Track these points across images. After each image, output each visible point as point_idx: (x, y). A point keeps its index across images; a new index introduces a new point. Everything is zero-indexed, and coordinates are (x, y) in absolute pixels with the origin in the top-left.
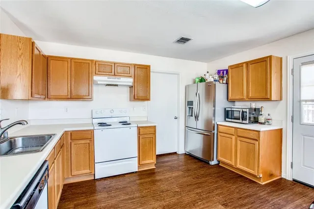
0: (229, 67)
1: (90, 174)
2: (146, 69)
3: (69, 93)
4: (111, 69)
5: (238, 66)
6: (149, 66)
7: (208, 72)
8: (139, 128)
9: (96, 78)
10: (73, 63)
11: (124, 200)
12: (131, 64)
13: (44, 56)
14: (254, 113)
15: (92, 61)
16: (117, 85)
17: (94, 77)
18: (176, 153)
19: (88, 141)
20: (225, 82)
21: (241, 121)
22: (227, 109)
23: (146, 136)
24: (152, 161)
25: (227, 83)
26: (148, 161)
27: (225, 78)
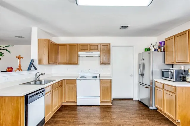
0: (165, 39)
1: (74, 102)
2: (108, 45)
3: (67, 61)
4: (87, 47)
5: (170, 39)
6: (110, 44)
7: (152, 44)
8: (101, 80)
9: (79, 53)
10: (69, 46)
11: (84, 116)
12: (98, 44)
13: (56, 45)
14: (184, 73)
15: (77, 44)
17: (79, 52)
18: (132, 99)
19: (73, 85)
20: (162, 50)
22: (163, 70)
23: (105, 85)
24: (108, 100)
25: (164, 51)
26: (106, 100)
27: (163, 48)
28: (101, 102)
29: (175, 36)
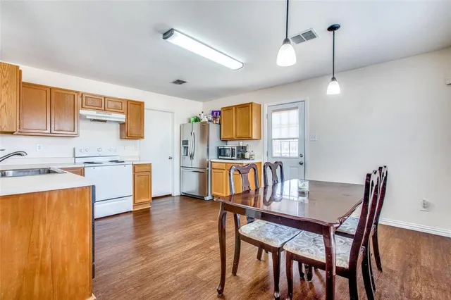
0: (222, 108)
2: (140, 105)
4: (101, 103)
5: (228, 109)
6: (143, 103)
7: (203, 112)
8: (134, 166)
10: (53, 93)
12: (123, 100)
14: (241, 150)
15: (78, 93)
16: (105, 121)
17: (81, 110)
18: (170, 195)
20: (218, 122)
21: (230, 158)
22: (220, 148)
23: (141, 174)
24: (147, 200)
25: (220, 124)
26: (143, 200)
27: (218, 119)
28: (135, 204)
29: (236, 106)
